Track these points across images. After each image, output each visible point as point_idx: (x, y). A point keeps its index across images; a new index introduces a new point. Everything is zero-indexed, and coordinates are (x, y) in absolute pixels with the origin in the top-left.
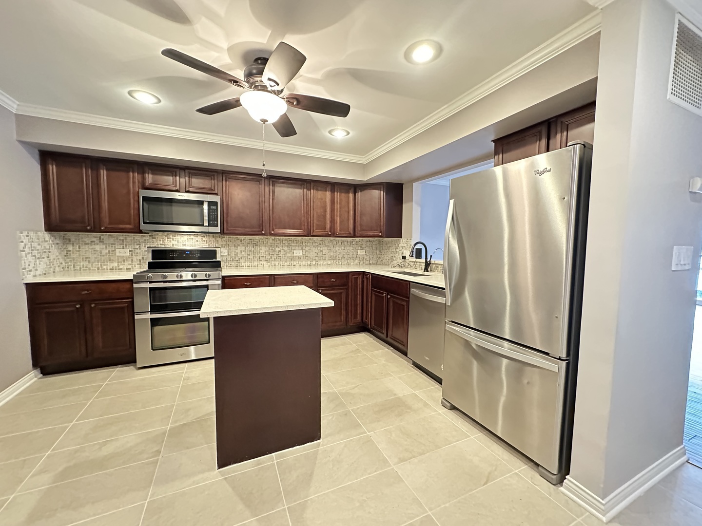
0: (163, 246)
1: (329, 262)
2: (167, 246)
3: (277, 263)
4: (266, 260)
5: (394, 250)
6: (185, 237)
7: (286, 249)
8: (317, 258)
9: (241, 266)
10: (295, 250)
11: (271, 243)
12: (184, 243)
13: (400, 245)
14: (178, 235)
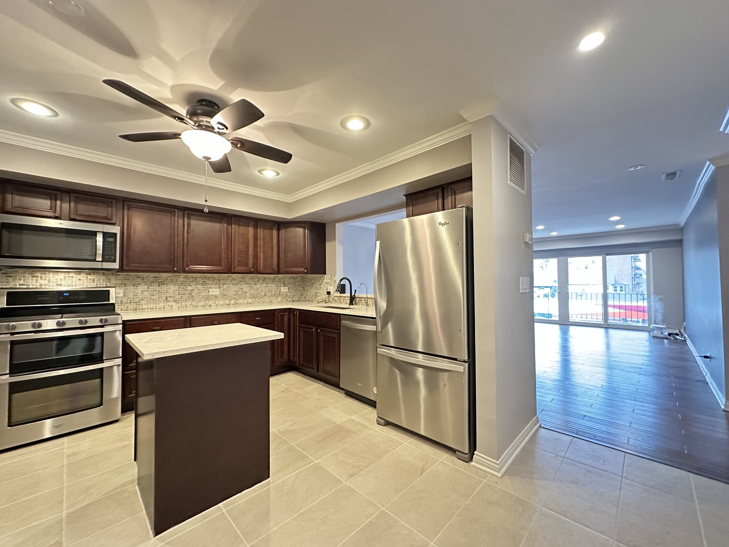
0: (25, 287)
1: (250, 301)
2: (31, 287)
3: (188, 304)
4: (175, 301)
5: (318, 286)
6: (61, 276)
7: (200, 287)
8: (236, 297)
9: (142, 309)
10: (211, 288)
11: (182, 281)
12: (59, 283)
13: (324, 281)
14: (49, 272)
